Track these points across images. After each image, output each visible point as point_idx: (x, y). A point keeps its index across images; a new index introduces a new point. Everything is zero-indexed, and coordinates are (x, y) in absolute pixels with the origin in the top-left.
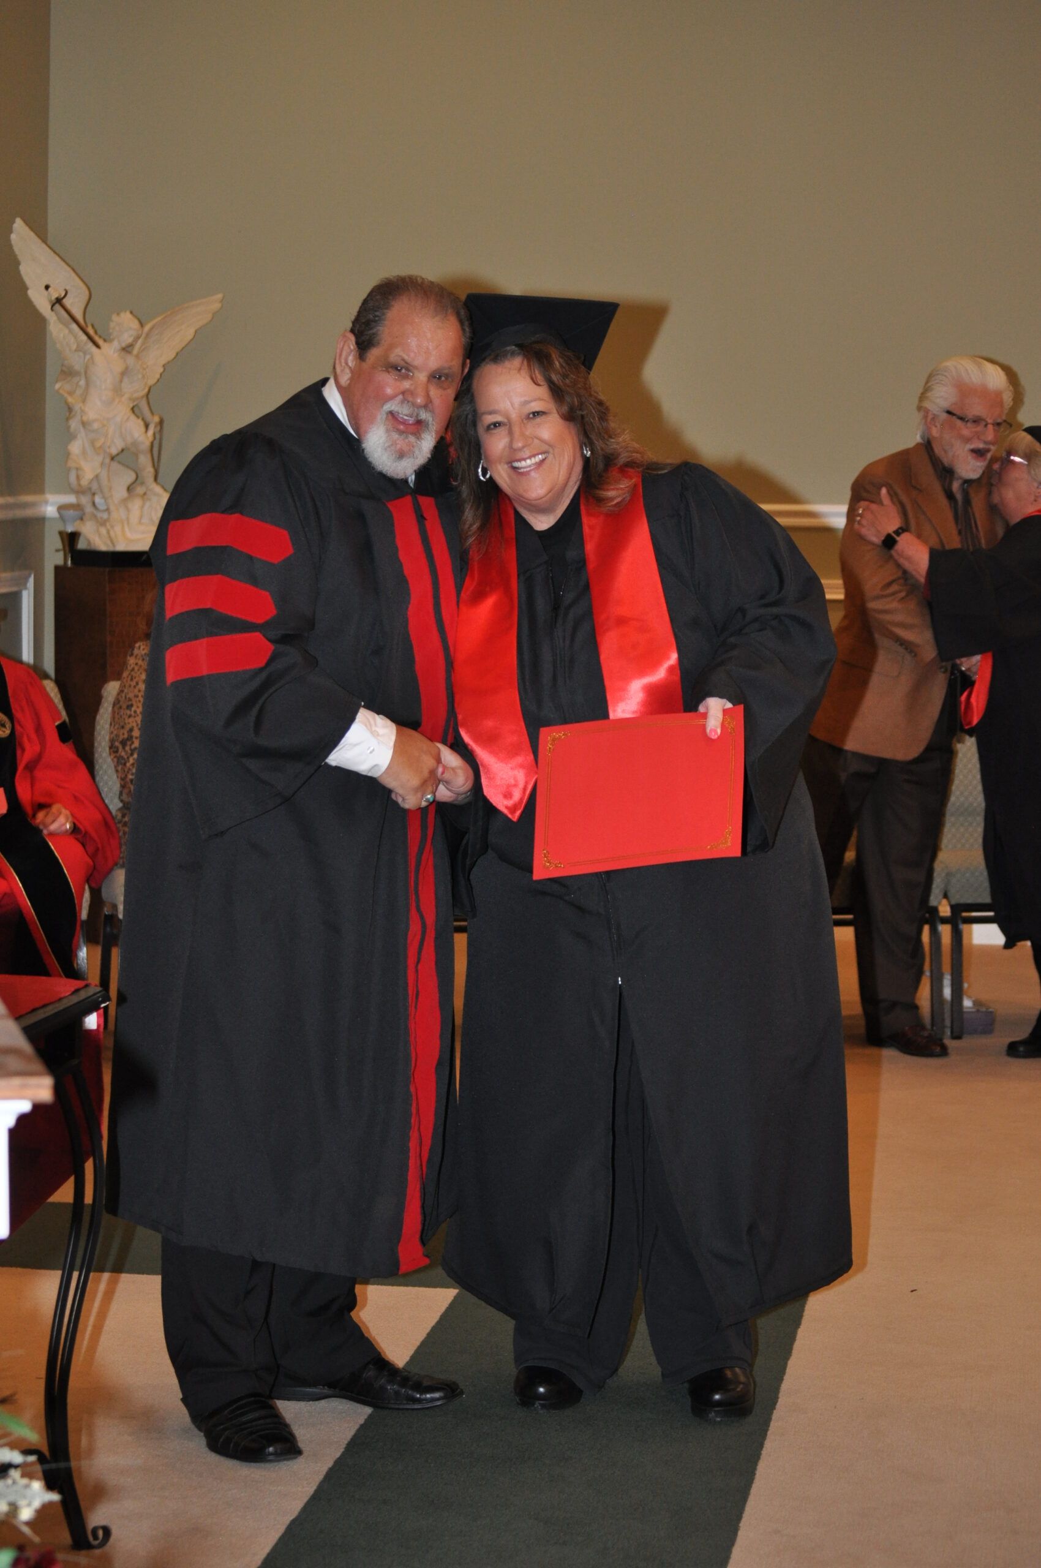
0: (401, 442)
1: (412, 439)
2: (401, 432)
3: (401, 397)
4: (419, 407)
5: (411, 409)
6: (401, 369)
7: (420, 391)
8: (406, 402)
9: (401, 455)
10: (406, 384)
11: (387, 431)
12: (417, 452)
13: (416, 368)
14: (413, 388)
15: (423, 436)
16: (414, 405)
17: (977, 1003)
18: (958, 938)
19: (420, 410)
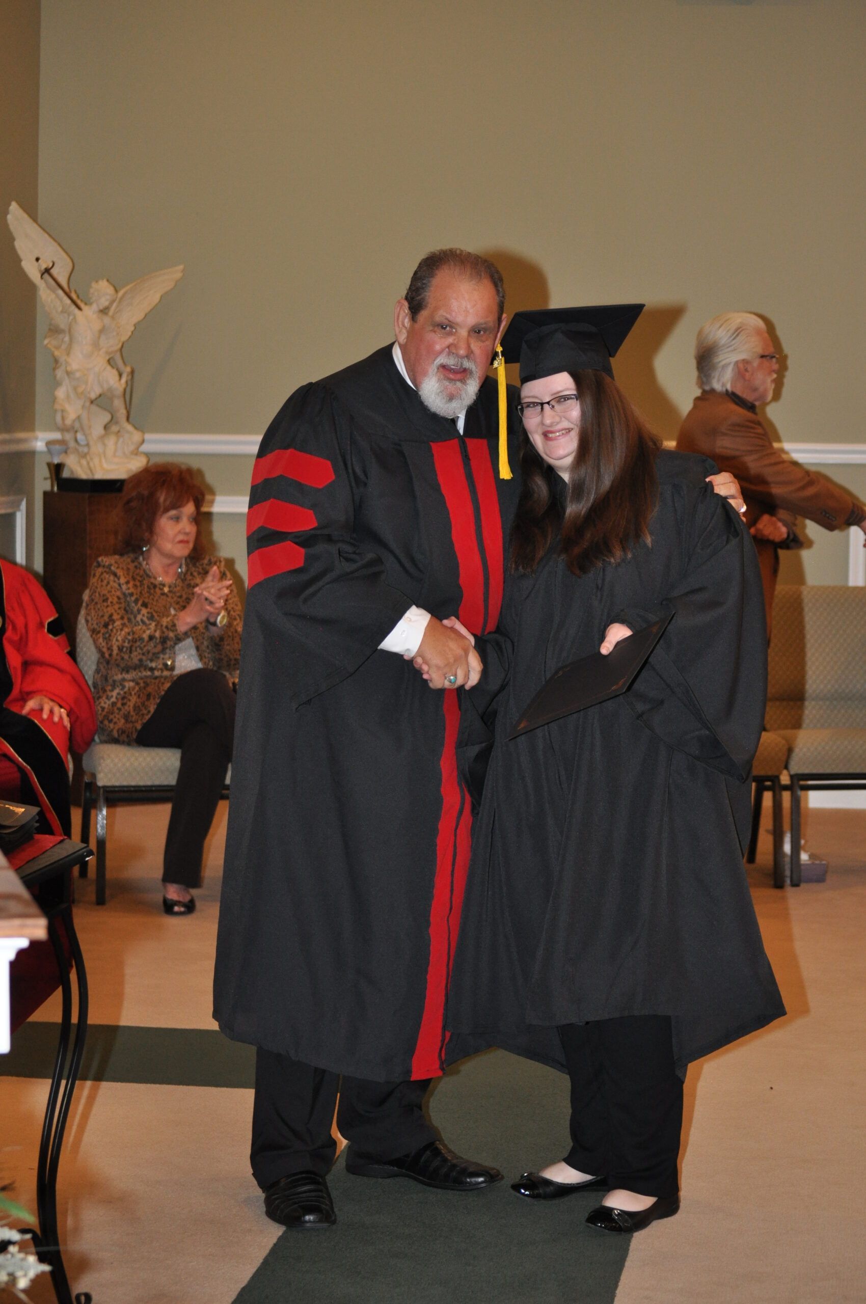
0: (451, 387)
1: (459, 384)
2: (450, 380)
3: (447, 349)
4: (462, 357)
5: (457, 359)
6: (446, 327)
7: (463, 345)
8: (451, 354)
9: (451, 398)
10: (450, 340)
11: (440, 379)
12: (464, 395)
13: (457, 324)
14: (455, 342)
15: (468, 382)
16: (458, 356)
17: (812, 856)
18: (796, 803)
19: (463, 360)
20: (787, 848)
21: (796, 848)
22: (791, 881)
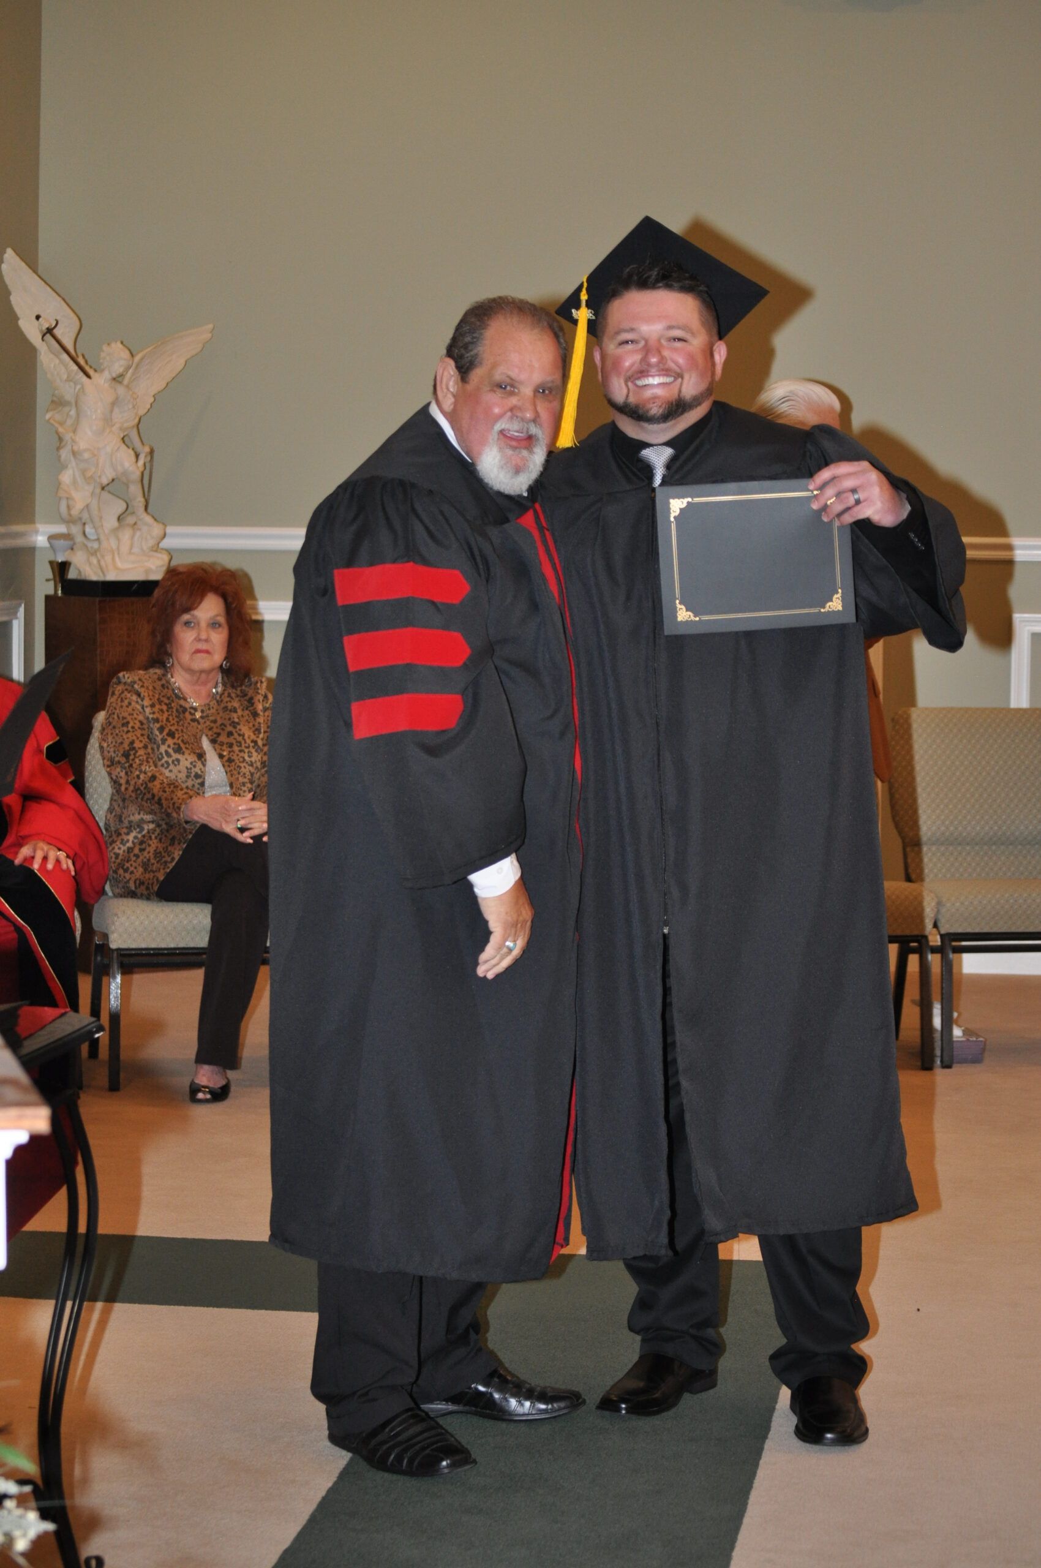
0: (515, 458)
1: (525, 453)
2: (514, 448)
3: (509, 414)
4: (529, 422)
5: (521, 424)
6: (506, 387)
7: (528, 406)
8: (515, 418)
9: (517, 470)
10: (513, 401)
11: (501, 449)
12: (530, 466)
13: (521, 383)
14: (519, 404)
15: (535, 450)
16: (523, 420)
17: (966, 1032)
18: (948, 968)
19: (530, 424)
20: (937, 1022)
21: (948, 1022)
22: (942, 1061)
